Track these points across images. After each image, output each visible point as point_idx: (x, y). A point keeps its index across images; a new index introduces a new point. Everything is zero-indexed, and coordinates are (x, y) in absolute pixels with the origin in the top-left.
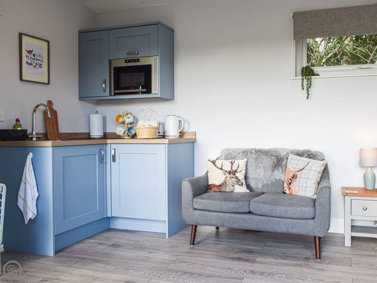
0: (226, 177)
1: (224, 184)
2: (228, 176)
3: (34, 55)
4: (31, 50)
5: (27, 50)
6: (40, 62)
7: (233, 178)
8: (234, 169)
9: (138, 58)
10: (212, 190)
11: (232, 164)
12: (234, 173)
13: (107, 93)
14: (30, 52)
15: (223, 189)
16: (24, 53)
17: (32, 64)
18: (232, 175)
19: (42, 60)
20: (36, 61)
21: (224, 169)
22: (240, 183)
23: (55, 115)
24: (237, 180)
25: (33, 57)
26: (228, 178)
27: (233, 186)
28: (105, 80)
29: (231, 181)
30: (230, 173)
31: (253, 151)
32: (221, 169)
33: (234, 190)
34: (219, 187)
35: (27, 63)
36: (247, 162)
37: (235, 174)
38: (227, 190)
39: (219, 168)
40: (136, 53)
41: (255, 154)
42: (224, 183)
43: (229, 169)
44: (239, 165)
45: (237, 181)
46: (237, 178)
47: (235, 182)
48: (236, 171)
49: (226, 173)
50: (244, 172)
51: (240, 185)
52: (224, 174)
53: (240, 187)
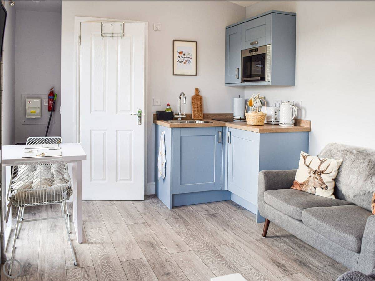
0: (310, 176)
1: (306, 184)
2: (313, 175)
3: (184, 54)
4: (182, 51)
5: (179, 52)
6: (189, 59)
7: (317, 179)
8: (322, 168)
9: (257, 48)
10: (294, 187)
11: (322, 162)
12: (319, 173)
13: (239, 81)
14: (181, 53)
15: (304, 189)
16: (176, 54)
17: (182, 62)
18: (316, 176)
19: (191, 57)
20: (186, 59)
21: (310, 167)
22: (324, 186)
23: (200, 100)
24: (320, 182)
25: (183, 56)
26: (312, 178)
27: (315, 188)
28: (239, 69)
29: (313, 182)
30: (315, 172)
31: (355, 152)
32: (308, 167)
33: (315, 192)
34: (301, 186)
35: (179, 61)
36: (342, 162)
37: (320, 175)
38: (309, 191)
39: (306, 166)
40: (256, 43)
41: (355, 155)
42: (306, 182)
43: (315, 168)
44: (330, 165)
45: (320, 184)
46: (321, 180)
47: (318, 184)
48: (323, 172)
49: (311, 171)
50: (334, 174)
51: (322, 188)
52: (309, 173)
53: (323, 191)
